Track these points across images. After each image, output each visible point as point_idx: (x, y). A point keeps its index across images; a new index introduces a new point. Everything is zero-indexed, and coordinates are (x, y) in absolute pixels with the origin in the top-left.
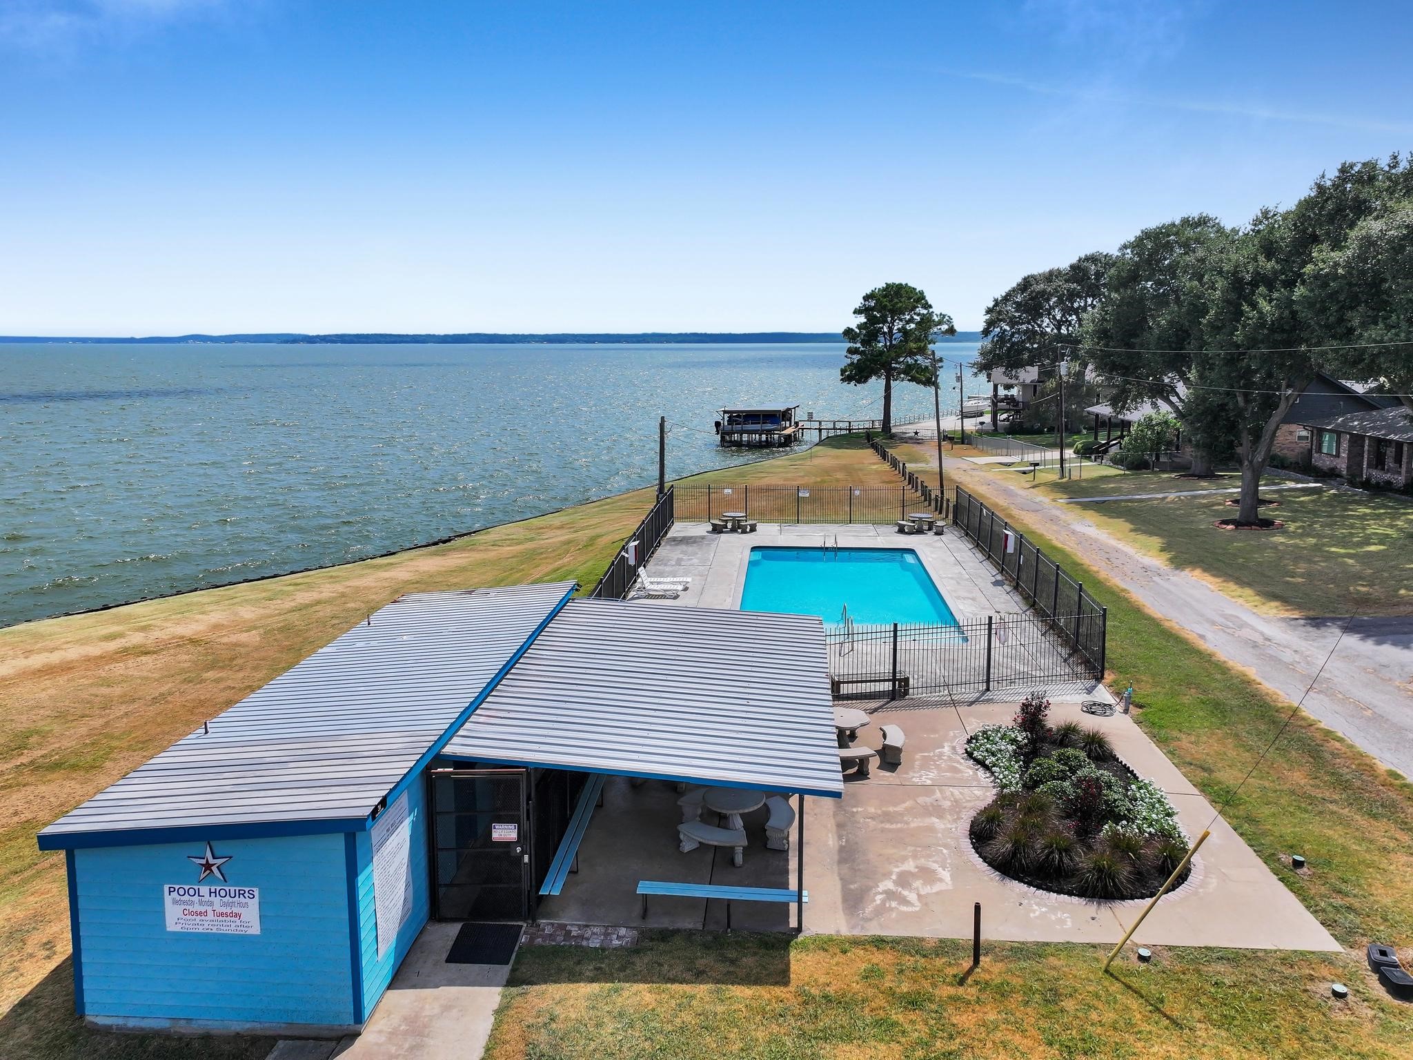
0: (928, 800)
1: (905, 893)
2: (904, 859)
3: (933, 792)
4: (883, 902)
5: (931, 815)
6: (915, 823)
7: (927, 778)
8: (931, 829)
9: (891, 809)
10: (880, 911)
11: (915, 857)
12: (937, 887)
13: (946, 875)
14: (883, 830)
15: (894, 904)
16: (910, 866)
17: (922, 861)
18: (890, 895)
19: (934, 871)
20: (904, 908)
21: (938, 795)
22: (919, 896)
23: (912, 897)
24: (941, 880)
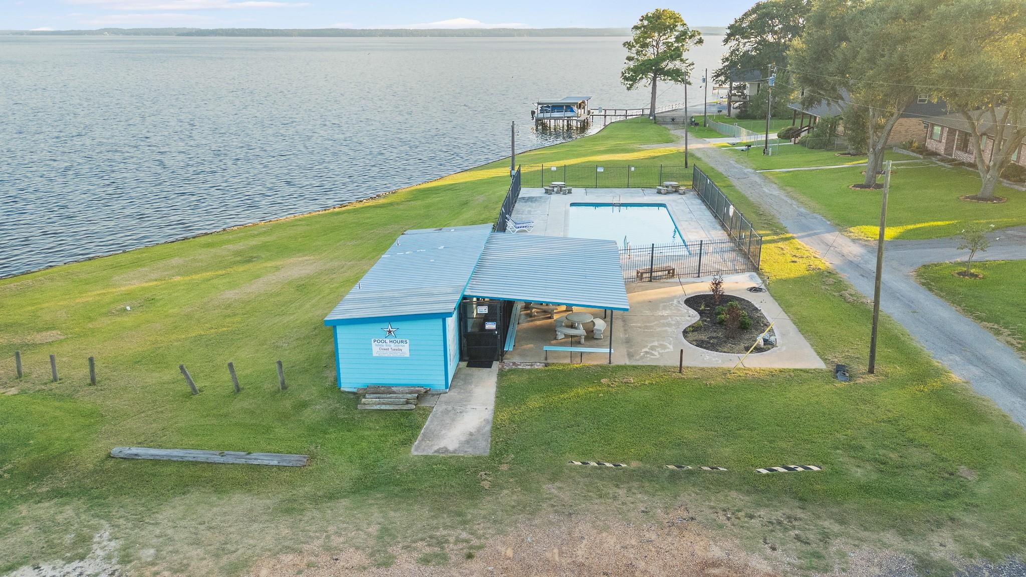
0: (665, 321)
1: (653, 352)
2: (653, 341)
3: (668, 318)
4: (644, 355)
5: (666, 326)
6: (659, 329)
7: (665, 313)
8: (666, 331)
9: (648, 324)
10: (642, 358)
11: (658, 341)
12: (667, 350)
13: (671, 347)
14: (644, 332)
15: (648, 356)
16: (656, 344)
17: (661, 342)
18: (647, 353)
19: (666, 345)
20: (652, 357)
21: (670, 319)
22: (659, 353)
23: (656, 353)
24: (669, 348)
